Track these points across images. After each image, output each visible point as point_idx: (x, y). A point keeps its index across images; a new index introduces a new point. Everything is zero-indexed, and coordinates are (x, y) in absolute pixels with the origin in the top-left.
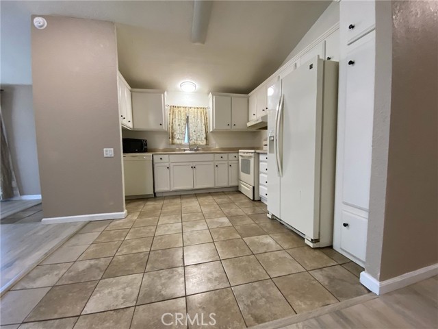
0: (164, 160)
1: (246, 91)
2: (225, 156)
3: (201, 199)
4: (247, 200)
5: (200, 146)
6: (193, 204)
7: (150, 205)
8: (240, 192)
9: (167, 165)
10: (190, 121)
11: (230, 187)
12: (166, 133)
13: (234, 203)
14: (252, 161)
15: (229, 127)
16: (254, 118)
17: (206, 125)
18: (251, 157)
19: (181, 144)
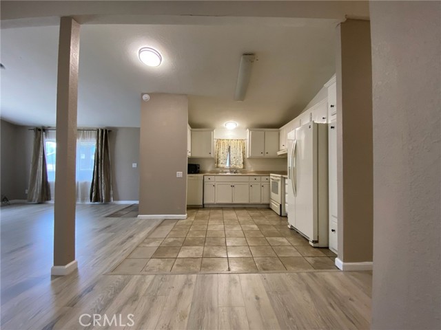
0: (211, 180)
1: (278, 126)
2: (258, 178)
3: (237, 212)
4: (275, 216)
5: (238, 169)
6: (232, 215)
7: (201, 212)
8: (270, 209)
9: (213, 183)
10: (231, 150)
11: (263, 204)
12: (213, 159)
13: (264, 216)
14: (279, 183)
15: (262, 155)
16: (283, 148)
17: (244, 153)
18: (278, 180)
19: (223, 168)
